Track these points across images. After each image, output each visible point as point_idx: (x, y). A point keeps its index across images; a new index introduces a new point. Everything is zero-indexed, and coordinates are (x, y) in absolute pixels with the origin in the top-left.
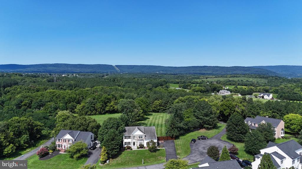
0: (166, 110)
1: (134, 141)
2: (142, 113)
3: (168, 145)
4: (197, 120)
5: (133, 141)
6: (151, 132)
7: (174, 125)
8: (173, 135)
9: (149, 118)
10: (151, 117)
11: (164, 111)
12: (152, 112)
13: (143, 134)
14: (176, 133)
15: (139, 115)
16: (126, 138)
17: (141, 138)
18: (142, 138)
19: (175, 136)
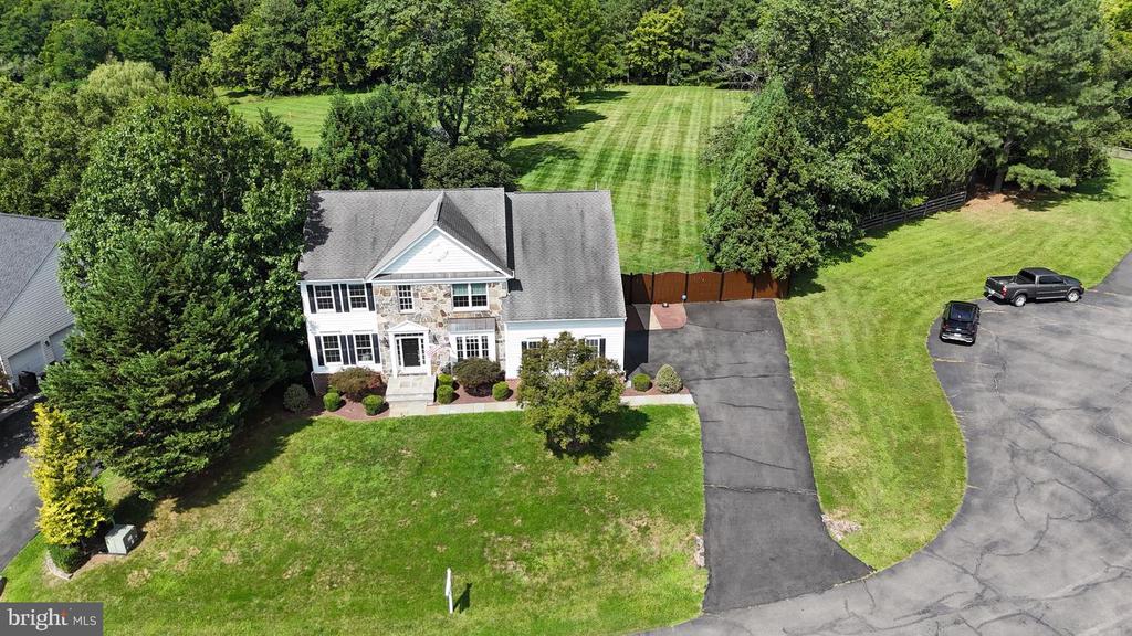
0: (706, 66)
1: (409, 328)
2: (554, 79)
3: (724, 356)
4: (957, 125)
5: (392, 331)
6: (567, 250)
7: (784, 174)
8: (770, 263)
9: (603, 118)
10: (612, 111)
11: (695, 71)
12: (625, 80)
13: (492, 267)
14: (798, 246)
15: (536, 91)
16: (326, 305)
17: (470, 308)
18: (479, 301)
19: (790, 268)
